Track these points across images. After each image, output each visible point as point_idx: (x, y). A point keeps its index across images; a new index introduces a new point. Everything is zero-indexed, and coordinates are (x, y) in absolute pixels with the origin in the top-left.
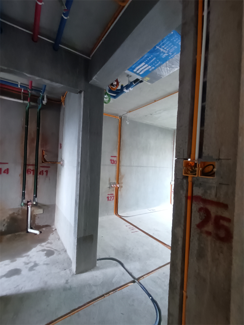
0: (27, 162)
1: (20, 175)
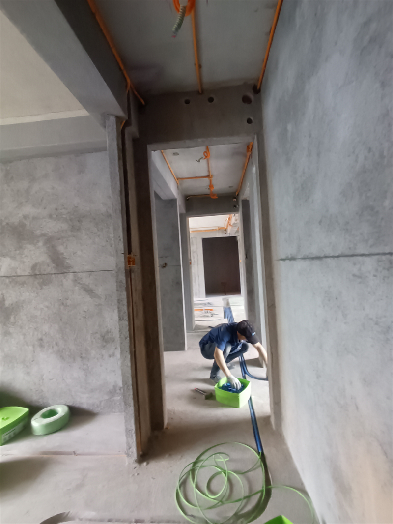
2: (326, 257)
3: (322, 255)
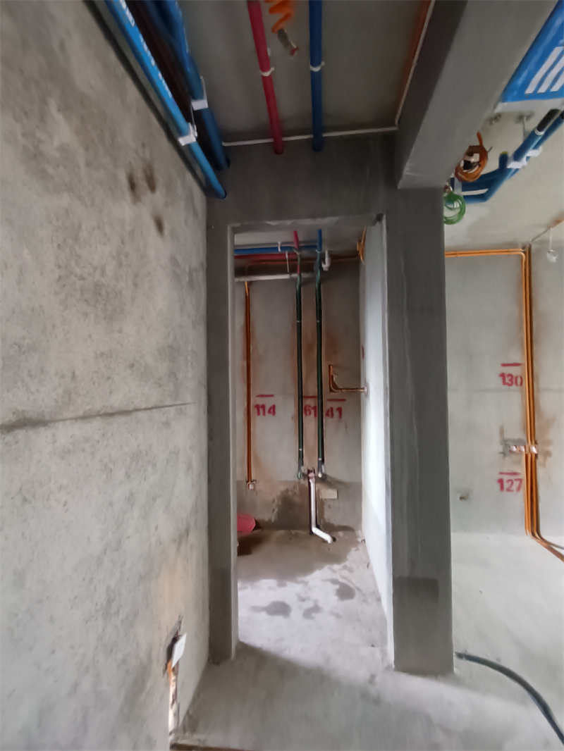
0: (303, 391)
1: (292, 418)
2: (137, 410)
3: (131, 408)
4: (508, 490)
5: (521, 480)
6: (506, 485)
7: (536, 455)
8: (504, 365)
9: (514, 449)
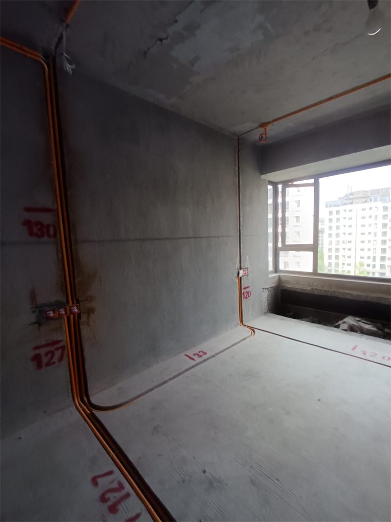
4: (48, 364)
5: (63, 348)
6: (45, 360)
7: (79, 315)
8: (28, 210)
9: (52, 314)
